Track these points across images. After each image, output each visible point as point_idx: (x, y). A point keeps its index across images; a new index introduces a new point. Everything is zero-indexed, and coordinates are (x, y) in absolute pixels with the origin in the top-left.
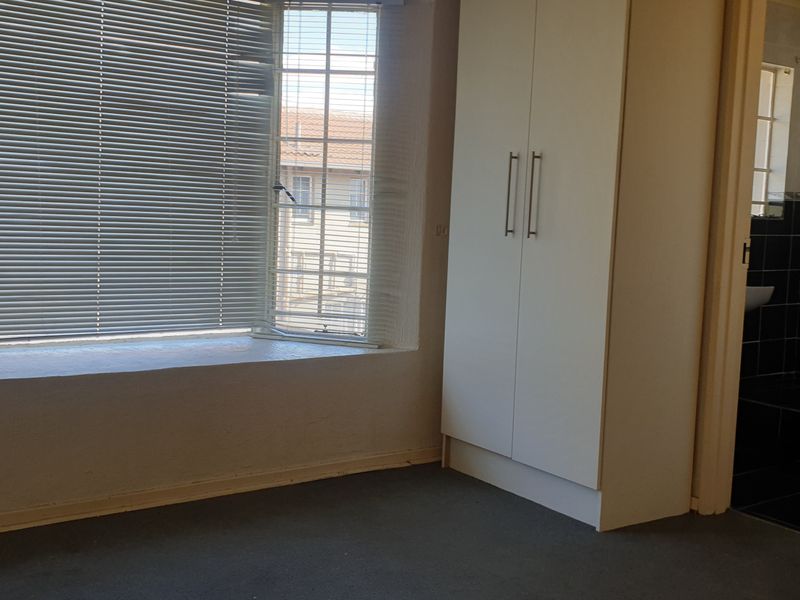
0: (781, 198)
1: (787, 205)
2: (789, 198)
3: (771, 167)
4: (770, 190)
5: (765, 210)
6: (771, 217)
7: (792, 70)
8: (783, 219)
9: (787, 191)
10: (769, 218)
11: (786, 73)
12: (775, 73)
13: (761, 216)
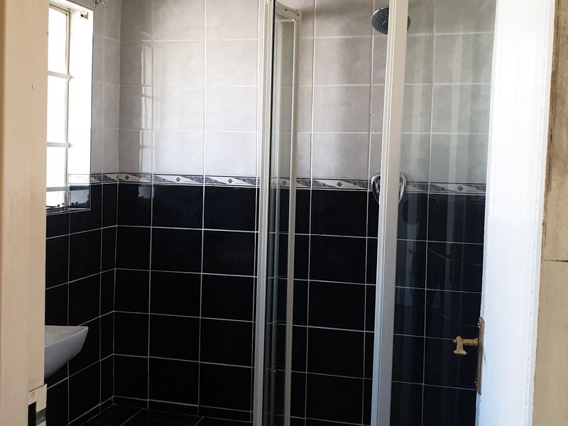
0: (85, 181)
1: (94, 189)
2: (96, 181)
3: (70, 141)
4: (69, 172)
5: (66, 198)
6: (73, 206)
7: (91, 13)
8: (90, 209)
9: (93, 172)
10: (71, 207)
11: (82, 16)
12: (68, 14)
13: (61, 206)
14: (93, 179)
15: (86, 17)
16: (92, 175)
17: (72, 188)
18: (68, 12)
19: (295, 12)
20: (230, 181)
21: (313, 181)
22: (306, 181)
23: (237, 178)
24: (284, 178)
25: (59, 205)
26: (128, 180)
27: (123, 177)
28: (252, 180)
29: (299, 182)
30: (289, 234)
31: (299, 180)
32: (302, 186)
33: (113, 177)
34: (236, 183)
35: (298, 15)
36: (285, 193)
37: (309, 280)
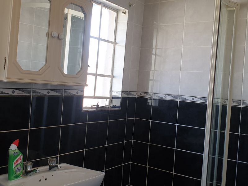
0: (119, 95)
1: (124, 99)
2: (125, 95)
3: (114, 74)
4: (113, 89)
5: (110, 103)
6: (114, 107)
7: (127, 11)
8: (120, 109)
9: (123, 90)
10: (112, 107)
11: (123, 13)
12: (117, 12)
13: (107, 106)
14: (123, 94)
15: (125, 13)
16: (123, 92)
17: (114, 98)
18: (117, 11)
19: (236, 4)
20: (193, 99)
21: (243, 102)
22: (239, 102)
23: (197, 97)
24: (224, 99)
25: (106, 106)
26: (141, 96)
27: (139, 94)
28: (205, 99)
29: (234, 102)
30: (226, 132)
31: (233, 101)
32: (235, 105)
33: (134, 93)
34: (196, 100)
35: (237, 5)
36: (224, 108)
37: (237, 161)
